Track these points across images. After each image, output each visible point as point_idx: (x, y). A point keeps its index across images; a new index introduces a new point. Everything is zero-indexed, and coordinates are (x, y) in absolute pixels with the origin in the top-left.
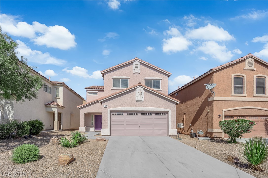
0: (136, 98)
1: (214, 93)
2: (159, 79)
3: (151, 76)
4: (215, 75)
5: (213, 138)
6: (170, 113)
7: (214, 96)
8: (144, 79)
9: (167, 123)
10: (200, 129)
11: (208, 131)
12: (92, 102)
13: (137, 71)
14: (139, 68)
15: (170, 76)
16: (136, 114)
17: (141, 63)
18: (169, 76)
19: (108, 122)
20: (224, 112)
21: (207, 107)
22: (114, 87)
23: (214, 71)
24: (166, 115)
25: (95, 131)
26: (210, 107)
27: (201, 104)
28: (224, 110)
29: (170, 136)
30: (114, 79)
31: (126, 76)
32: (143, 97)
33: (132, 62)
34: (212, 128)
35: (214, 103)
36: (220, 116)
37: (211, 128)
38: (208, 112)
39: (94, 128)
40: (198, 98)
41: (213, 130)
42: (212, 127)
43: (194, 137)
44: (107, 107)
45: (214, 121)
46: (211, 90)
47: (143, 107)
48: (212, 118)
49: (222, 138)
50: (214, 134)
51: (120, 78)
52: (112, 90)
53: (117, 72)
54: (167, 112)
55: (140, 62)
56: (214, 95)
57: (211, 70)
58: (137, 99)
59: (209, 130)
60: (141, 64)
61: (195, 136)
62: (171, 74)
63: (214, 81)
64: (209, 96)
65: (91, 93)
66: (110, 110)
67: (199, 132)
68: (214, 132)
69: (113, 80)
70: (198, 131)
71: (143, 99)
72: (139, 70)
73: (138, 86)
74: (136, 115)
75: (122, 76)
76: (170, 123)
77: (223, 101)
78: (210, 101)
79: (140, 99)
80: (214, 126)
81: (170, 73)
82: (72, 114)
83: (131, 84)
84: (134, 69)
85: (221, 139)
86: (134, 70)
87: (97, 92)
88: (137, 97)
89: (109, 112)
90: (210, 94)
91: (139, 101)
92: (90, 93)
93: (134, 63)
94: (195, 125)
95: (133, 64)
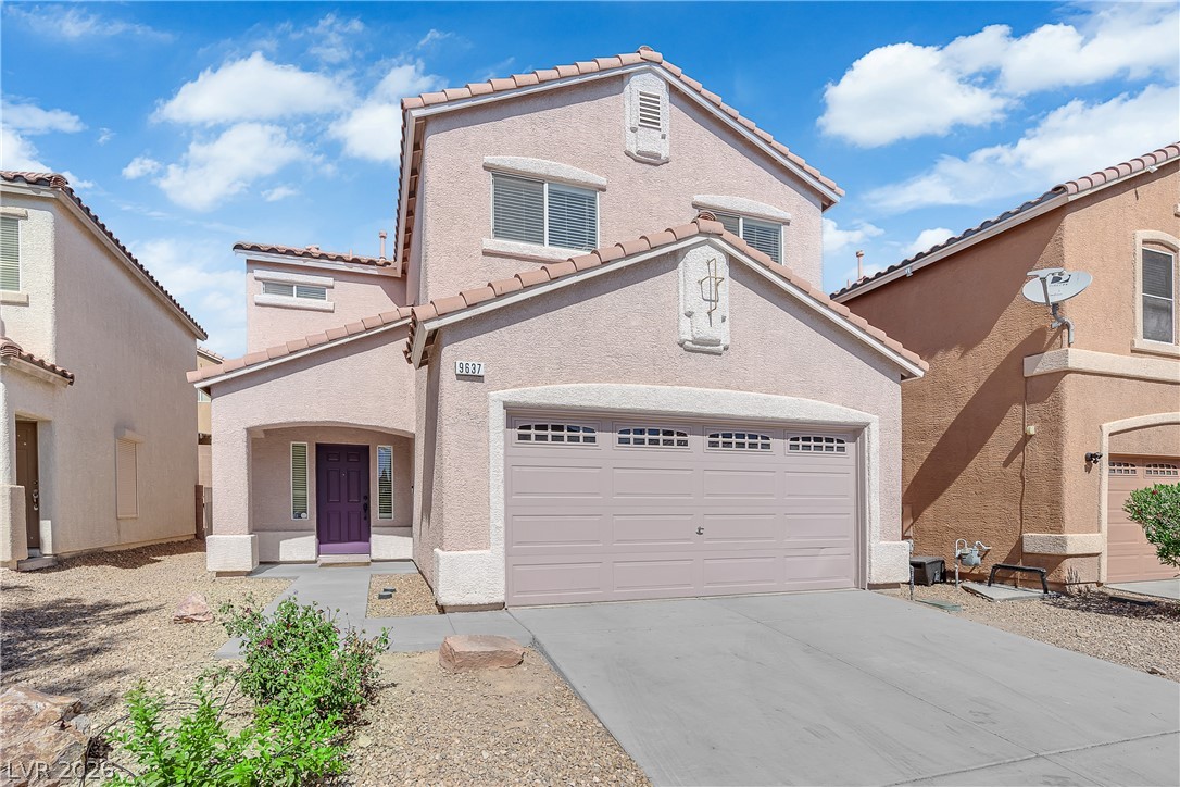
0: (685, 323)
1: (1066, 326)
2: (775, 215)
3: (731, 191)
4: (1070, 221)
5: (1061, 588)
6: (874, 439)
7: (1066, 343)
8: (695, 206)
9: (853, 503)
10: (969, 537)
11: (1027, 549)
12: (311, 347)
13: (649, 141)
14: (665, 123)
15: (831, 202)
16: (675, 438)
17: (672, 89)
18: (826, 204)
19: (493, 500)
20: (1106, 440)
21: (1016, 409)
22: (497, 234)
23: (1071, 199)
24: (850, 447)
25: (324, 559)
26: (1039, 406)
27: (972, 390)
28: (1109, 427)
29: (873, 587)
30: (500, 175)
31: (583, 165)
32: (723, 320)
33: (621, 77)
34: (1052, 530)
35: (1069, 384)
36: (1092, 459)
37: (1046, 530)
38: (1027, 438)
39: (312, 540)
40: (954, 354)
41: (1064, 541)
42: (1055, 522)
43: (934, 583)
44: (480, 378)
45: (1066, 492)
46: (1055, 306)
47: (727, 387)
48: (1056, 469)
49: (1099, 584)
50: (1067, 562)
51: (542, 171)
52: (486, 253)
53: (519, 125)
54: (856, 432)
55: (667, 82)
56: (1065, 339)
57: (1059, 189)
58: (687, 331)
59: (1036, 541)
60: (676, 99)
61: (937, 578)
62: (843, 192)
63: (1067, 256)
64: (1037, 343)
65: (285, 288)
66: (506, 406)
67: (967, 551)
68: (1069, 552)
69: (495, 182)
70: (962, 546)
71: (722, 333)
72: (663, 137)
73: (701, 233)
74: (679, 443)
75: (552, 158)
76: (874, 503)
77: (1104, 378)
78: (1038, 371)
79: (705, 330)
80: (1068, 517)
81: (837, 189)
82: (129, 434)
83: (616, 230)
84: (636, 122)
85: (1094, 588)
86: (634, 130)
87: (329, 281)
88: (689, 315)
89: (497, 417)
90: (1041, 332)
91: (704, 348)
92: (271, 286)
93: (638, 85)
94: (928, 512)
95: (627, 88)
